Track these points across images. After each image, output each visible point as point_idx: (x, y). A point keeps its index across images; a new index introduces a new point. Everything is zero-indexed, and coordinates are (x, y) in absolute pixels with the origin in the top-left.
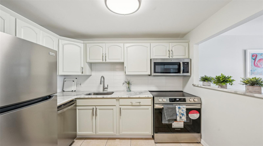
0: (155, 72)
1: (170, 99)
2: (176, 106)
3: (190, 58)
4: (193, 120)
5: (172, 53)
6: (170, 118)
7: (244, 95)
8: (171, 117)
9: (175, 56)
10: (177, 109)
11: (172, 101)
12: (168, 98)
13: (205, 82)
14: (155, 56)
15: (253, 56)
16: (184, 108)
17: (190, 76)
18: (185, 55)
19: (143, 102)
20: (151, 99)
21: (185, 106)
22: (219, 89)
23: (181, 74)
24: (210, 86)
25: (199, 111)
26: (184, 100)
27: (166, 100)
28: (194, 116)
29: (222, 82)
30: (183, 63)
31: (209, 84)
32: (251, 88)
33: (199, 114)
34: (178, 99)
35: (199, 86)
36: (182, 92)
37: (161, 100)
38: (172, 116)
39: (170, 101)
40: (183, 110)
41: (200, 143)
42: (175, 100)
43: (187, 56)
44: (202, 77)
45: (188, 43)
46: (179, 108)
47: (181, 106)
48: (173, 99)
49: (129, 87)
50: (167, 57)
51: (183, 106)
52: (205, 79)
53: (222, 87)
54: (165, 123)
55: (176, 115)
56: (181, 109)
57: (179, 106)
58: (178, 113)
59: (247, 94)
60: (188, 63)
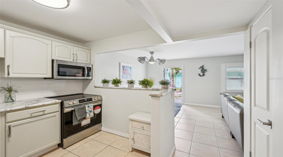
0: (59, 75)
1: (79, 100)
2: (86, 106)
3: (91, 64)
4: (97, 114)
5: (77, 57)
6: (81, 118)
7: (128, 89)
8: (81, 116)
9: (79, 60)
10: (87, 108)
11: (82, 102)
12: (78, 100)
13: (105, 84)
14: (58, 57)
15: (123, 67)
16: (91, 105)
17: (91, 79)
18: (87, 61)
19: (48, 109)
20: (58, 105)
21: (92, 104)
22: (115, 87)
23: (85, 78)
24: (108, 86)
25: (100, 106)
26: (91, 99)
27: (76, 102)
28: (97, 111)
29: (117, 83)
30: (87, 68)
31: (107, 85)
32: (130, 85)
33: (100, 109)
34: (86, 100)
35: (101, 87)
36: (83, 94)
37: (71, 103)
38: (83, 115)
39: (80, 103)
40: (91, 108)
41: (101, 130)
42: (84, 101)
43: (89, 62)
44: (103, 80)
45: (90, 50)
46: (88, 106)
47: (89, 105)
48: (82, 100)
49: (10, 96)
50: (71, 60)
51: (91, 104)
52: (105, 82)
53: (116, 86)
54: (76, 124)
55: (86, 113)
56: (89, 108)
57: (88, 105)
58: (87, 111)
59: (130, 88)
60: (90, 68)
